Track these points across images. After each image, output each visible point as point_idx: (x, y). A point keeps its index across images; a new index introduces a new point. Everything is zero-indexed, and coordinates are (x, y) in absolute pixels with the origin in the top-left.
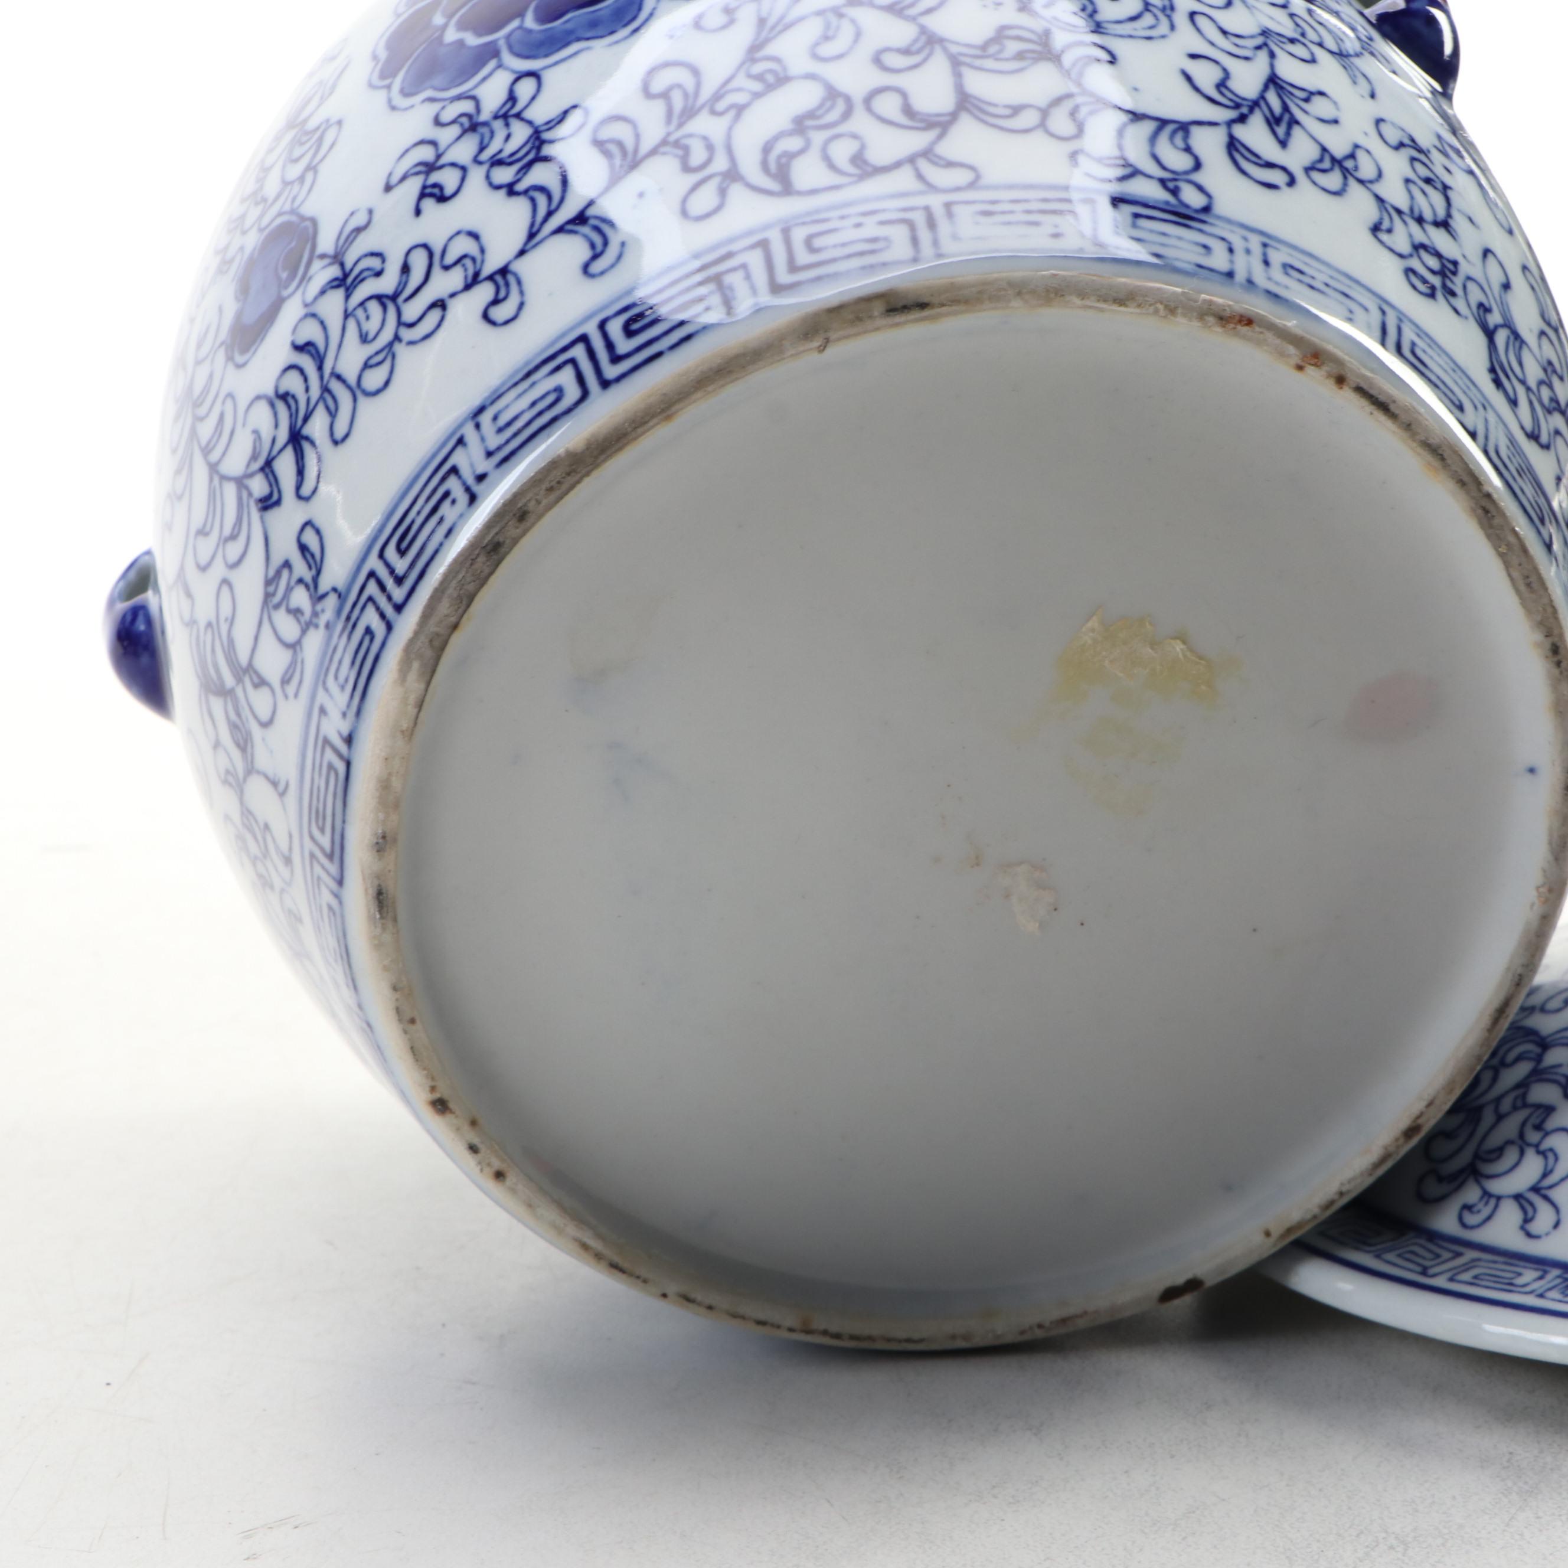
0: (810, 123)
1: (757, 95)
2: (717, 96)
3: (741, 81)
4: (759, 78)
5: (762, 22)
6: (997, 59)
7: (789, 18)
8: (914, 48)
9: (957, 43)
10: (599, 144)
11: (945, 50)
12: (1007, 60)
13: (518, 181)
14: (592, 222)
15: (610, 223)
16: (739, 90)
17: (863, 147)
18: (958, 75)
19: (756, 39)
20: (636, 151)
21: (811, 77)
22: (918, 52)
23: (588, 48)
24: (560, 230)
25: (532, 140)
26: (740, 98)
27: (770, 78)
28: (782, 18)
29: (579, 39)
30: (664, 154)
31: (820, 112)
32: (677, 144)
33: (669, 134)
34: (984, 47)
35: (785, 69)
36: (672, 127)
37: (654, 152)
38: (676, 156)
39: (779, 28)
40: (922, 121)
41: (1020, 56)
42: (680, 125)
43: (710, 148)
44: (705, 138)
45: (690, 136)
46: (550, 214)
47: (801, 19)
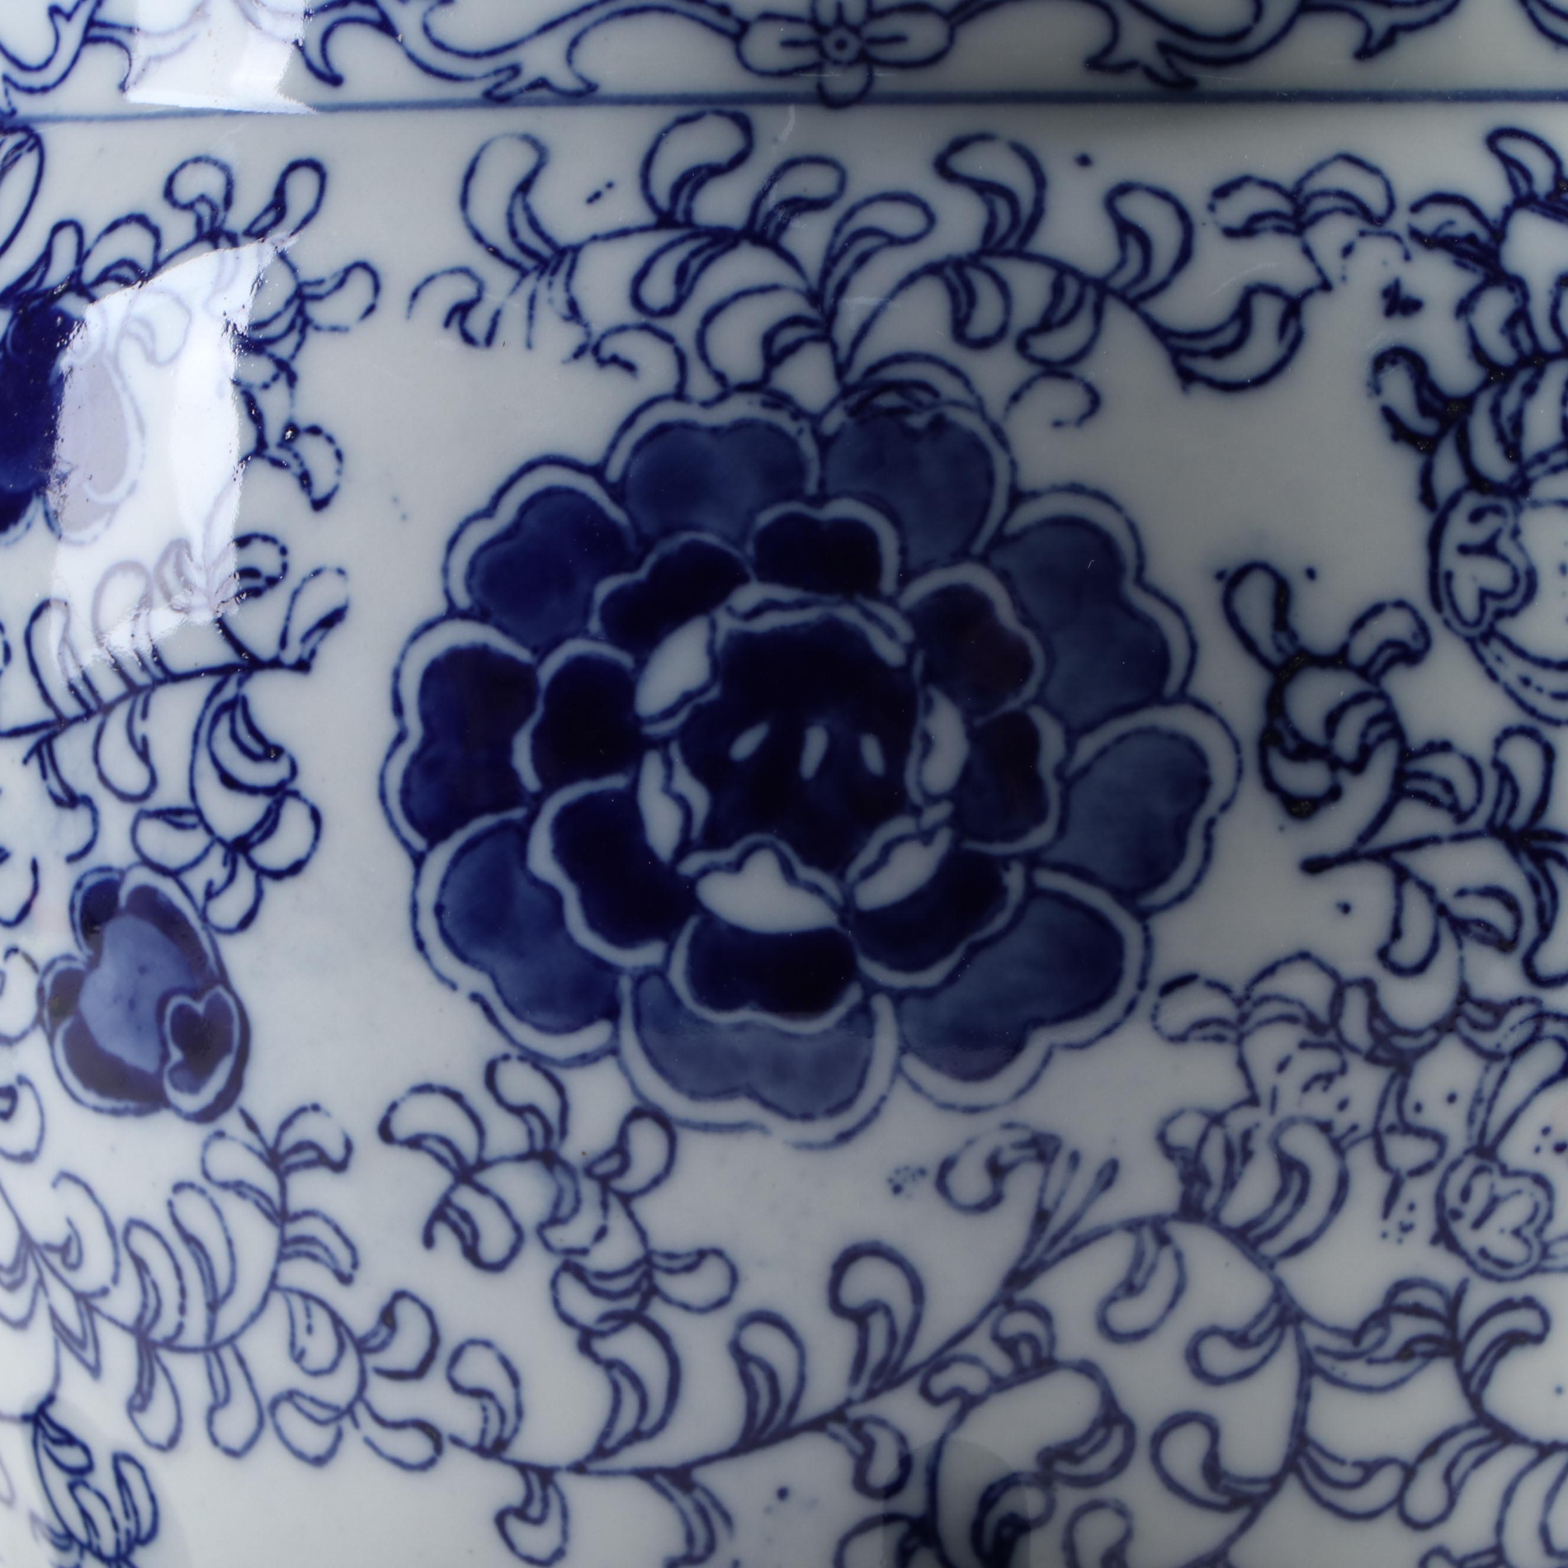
0: (1063, 1467)
1: (999, 1385)
2: (939, 1362)
3: (980, 1344)
4: (1008, 1345)
5: (1042, 1217)
6: (1371, 1362)
7: (1083, 1228)
8: (1254, 1334)
9: (1322, 1326)
10: (740, 1355)
11: (1300, 1338)
12: (1386, 1361)
13: (603, 1334)
14: (699, 1495)
15: (727, 1518)
16: (973, 1361)
17: (1128, 1535)
18: (1304, 1396)
19: (1024, 1257)
20: (793, 1406)
21: (1087, 1369)
22: (1258, 1343)
23: (763, 1129)
24: (646, 1474)
25: (638, 1273)
26: (969, 1378)
27: (1026, 1352)
28: (1075, 1220)
29: (753, 1095)
30: (835, 1437)
31: (1082, 1450)
32: (857, 1427)
33: (849, 1402)
34: (1357, 1335)
35: (1052, 1340)
36: (859, 1391)
37: (818, 1424)
38: (851, 1451)
39: (1065, 1243)
40: (1227, 1491)
41: (1406, 1353)
42: (871, 1394)
43: (906, 1462)
44: (902, 1439)
45: (882, 1423)
46: (636, 1436)
47: (1102, 1233)
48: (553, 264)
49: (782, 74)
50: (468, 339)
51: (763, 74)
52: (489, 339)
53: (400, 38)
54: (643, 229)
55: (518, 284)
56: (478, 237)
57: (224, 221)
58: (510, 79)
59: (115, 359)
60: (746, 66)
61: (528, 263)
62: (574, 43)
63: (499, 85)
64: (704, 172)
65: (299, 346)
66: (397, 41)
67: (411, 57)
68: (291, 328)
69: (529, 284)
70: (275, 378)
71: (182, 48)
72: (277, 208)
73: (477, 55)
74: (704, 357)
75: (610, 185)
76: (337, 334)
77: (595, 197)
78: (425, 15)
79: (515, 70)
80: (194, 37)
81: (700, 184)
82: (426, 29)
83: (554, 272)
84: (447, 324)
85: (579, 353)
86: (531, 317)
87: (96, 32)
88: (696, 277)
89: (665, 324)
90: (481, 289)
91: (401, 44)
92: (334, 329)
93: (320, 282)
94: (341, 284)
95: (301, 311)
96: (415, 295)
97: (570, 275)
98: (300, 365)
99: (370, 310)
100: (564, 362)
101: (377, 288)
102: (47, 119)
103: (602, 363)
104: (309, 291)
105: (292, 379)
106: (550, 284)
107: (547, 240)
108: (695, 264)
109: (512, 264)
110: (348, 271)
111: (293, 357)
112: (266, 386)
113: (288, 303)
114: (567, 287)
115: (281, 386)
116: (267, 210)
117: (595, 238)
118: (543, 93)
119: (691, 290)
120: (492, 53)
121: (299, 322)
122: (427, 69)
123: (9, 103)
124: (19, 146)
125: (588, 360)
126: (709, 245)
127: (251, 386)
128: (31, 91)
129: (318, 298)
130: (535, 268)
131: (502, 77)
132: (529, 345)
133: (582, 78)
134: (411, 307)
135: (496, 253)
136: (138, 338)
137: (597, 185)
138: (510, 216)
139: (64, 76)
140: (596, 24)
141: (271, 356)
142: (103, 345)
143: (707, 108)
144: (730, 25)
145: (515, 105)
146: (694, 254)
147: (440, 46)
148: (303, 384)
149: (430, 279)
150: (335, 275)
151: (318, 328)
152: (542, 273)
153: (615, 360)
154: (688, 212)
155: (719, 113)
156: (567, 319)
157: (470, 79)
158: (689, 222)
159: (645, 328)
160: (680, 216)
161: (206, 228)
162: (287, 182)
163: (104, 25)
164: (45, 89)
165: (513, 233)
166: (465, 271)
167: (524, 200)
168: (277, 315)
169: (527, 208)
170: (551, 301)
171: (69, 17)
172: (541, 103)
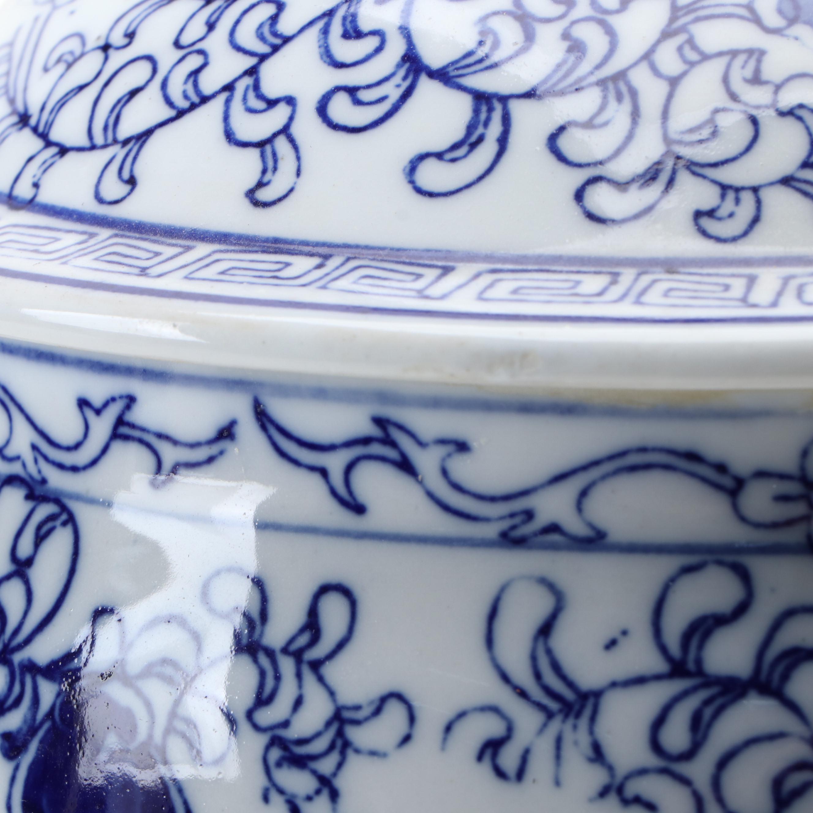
48: (576, 707)
49: (775, 525)
50: (500, 773)
51: (758, 525)
52: (520, 775)
53: (420, 477)
54: (658, 677)
55: (545, 725)
56: (505, 678)
57: (262, 634)
58: (524, 522)
59: (163, 750)
60: (743, 519)
61: (553, 705)
62: (584, 493)
63: (514, 527)
64: (710, 622)
65: (340, 765)
66: (417, 480)
67: (430, 495)
68: (332, 747)
69: (555, 725)
70: (318, 792)
71: (211, 460)
72: (312, 631)
73: (493, 499)
74: (720, 800)
75: (625, 633)
76: (375, 758)
77: (611, 644)
78: (443, 460)
79: (529, 515)
80: (221, 453)
81: (707, 635)
82: (445, 472)
83: (578, 715)
84: (480, 758)
85: (604, 793)
86: (558, 756)
87: (124, 430)
88: (710, 725)
89: (684, 768)
90: (510, 729)
91: (421, 483)
92: (373, 753)
93: (358, 708)
94: (378, 711)
95: (340, 733)
96: (448, 728)
97: (593, 719)
98: (340, 783)
99: (407, 739)
100: (591, 800)
101: (412, 719)
102: (78, 498)
103: (626, 802)
104: (347, 714)
105: (334, 795)
106: (575, 727)
107: (570, 684)
108: (708, 712)
109: (540, 706)
110: (384, 700)
111: (335, 774)
112: (309, 798)
113: (328, 724)
114: (591, 732)
115: (323, 801)
116: (302, 631)
117: (614, 685)
118: (555, 537)
119: (705, 737)
120: (507, 498)
121: (339, 743)
122: (446, 508)
123: (39, 472)
124: (52, 518)
125: (612, 800)
126: (721, 694)
127: (294, 796)
128: (61, 466)
129: (357, 723)
130: (561, 711)
131: (517, 520)
132: (557, 783)
133: (591, 526)
134: (445, 740)
135: (522, 694)
136: (184, 736)
137: (612, 632)
138: (534, 659)
139: (94, 462)
140: (604, 477)
141: (314, 772)
142: (150, 737)
143: (708, 557)
144: (727, 482)
145: (531, 547)
146: (707, 702)
147: (457, 487)
148: (345, 801)
149: (461, 715)
150: (371, 702)
151: (357, 751)
152: (566, 716)
153: (637, 800)
154: (699, 662)
155: (720, 563)
156: (592, 760)
157: (486, 520)
158: (700, 672)
159: (664, 771)
160: (691, 665)
161: (245, 641)
162: (320, 604)
163: (133, 426)
164: (75, 469)
165: (538, 676)
166: (495, 710)
167: (546, 643)
168: (318, 735)
169: (549, 652)
170: (576, 743)
171: (98, 412)
172: (554, 547)
